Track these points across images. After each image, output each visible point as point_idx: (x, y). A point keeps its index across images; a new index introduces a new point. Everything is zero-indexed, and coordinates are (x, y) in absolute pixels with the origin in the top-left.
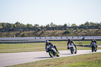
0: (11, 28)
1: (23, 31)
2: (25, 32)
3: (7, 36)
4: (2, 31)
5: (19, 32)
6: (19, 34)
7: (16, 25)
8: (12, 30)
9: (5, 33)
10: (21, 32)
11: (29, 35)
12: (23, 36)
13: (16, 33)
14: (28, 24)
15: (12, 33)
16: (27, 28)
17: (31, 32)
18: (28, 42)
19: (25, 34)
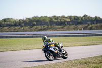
0: (79, 21)
1: (91, 24)
2: (93, 25)
3: (74, 29)
4: (70, 25)
5: (86, 25)
6: (87, 27)
7: (83, 18)
8: (80, 23)
9: (73, 26)
10: (89, 25)
11: (97, 28)
12: (91, 29)
13: (84, 26)
14: (96, 17)
15: (80, 26)
16: (94, 21)
17: (99, 24)
18: (96, 35)
19: (94, 27)
